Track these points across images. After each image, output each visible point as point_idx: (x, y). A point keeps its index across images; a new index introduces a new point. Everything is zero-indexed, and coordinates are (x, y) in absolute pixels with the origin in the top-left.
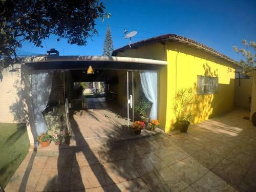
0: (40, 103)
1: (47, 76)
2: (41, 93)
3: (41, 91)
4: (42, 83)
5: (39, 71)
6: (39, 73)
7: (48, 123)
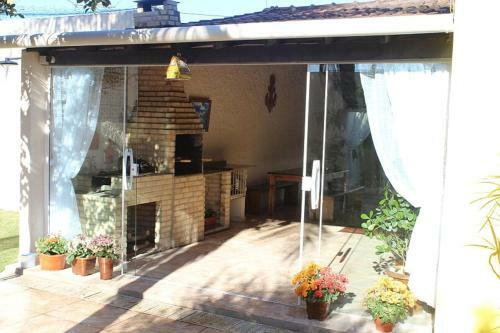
0: (68, 152)
1: (87, 80)
2: (72, 128)
3: (72, 123)
4: (77, 101)
5: (70, 68)
6: (70, 74)
7: (88, 214)
